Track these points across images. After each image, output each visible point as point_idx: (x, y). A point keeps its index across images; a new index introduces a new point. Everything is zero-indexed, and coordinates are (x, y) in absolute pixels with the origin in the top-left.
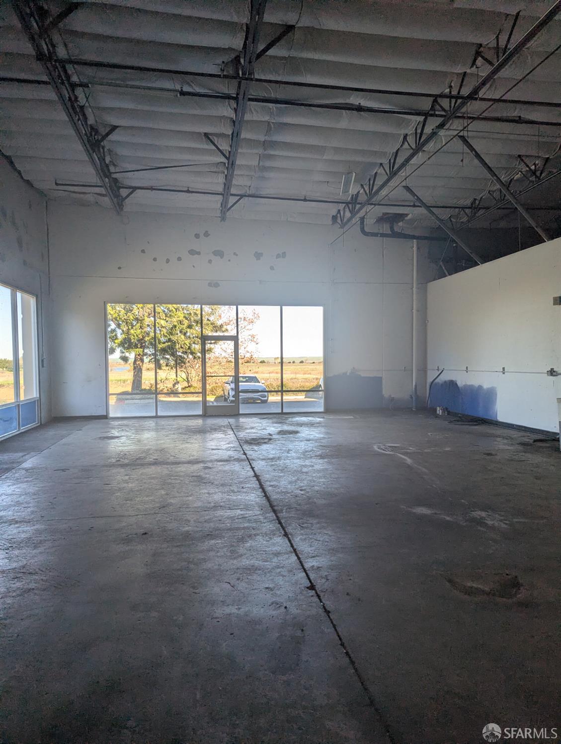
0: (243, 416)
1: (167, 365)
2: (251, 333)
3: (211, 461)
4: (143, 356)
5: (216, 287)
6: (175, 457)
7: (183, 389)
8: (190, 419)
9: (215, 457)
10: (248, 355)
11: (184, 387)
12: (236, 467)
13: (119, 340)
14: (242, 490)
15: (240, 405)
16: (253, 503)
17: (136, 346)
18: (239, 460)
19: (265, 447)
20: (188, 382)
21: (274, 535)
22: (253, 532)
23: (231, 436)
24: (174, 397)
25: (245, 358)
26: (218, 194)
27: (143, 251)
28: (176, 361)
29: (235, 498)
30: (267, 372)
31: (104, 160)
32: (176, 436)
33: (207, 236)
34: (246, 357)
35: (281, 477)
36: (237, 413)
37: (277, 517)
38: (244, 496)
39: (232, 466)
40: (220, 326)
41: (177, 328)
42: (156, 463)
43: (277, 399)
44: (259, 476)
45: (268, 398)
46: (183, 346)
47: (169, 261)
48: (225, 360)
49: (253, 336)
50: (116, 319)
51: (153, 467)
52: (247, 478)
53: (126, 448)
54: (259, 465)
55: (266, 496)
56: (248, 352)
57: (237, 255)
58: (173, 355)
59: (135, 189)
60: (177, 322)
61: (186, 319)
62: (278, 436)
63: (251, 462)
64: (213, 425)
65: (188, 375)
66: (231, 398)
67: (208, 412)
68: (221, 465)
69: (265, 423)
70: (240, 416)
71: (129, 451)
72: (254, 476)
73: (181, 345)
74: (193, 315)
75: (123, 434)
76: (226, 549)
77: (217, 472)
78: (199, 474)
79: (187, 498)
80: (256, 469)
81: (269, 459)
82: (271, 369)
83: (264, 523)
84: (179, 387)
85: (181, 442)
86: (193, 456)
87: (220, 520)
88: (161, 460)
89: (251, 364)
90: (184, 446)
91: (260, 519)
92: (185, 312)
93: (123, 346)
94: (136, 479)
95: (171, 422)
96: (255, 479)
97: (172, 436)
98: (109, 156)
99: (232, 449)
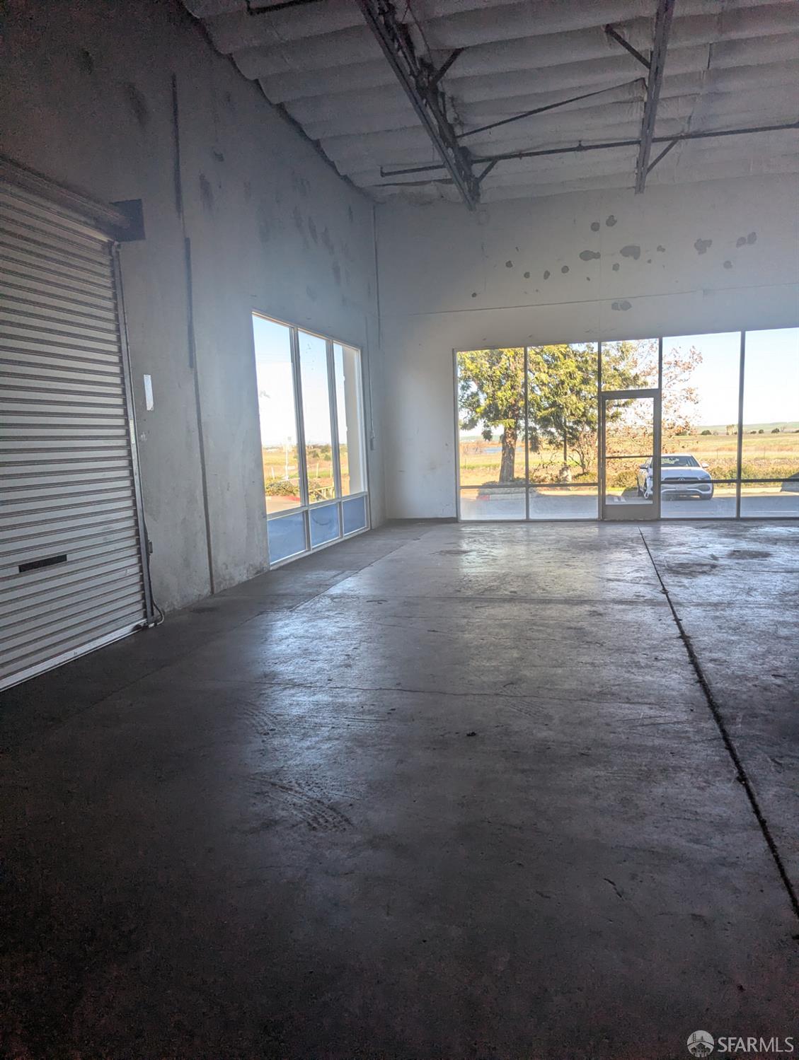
0: (666, 523)
1: (550, 443)
2: (685, 385)
3: (604, 602)
4: (515, 429)
5: (626, 309)
6: (544, 590)
7: (575, 477)
8: (577, 526)
9: (612, 595)
10: (680, 423)
11: (576, 474)
12: (647, 615)
13: (482, 408)
14: (655, 663)
15: (662, 502)
16: (674, 693)
17: (506, 416)
18: (652, 603)
19: (702, 580)
20: (583, 466)
21: (717, 774)
22: (673, 761)
23: (643, 557)
24: (562, 489)
25: (675, 427)
26: (632, 143)
27: (509, 264)
28: (565, 436)
29: (641, 678)
30: (713, 448)
31: (444, 116)
32: (551, 554)
33: (613, 225)
34: (677, 424)
35: (731, 643)
36: (656, 517)
37: (723, 731)
38: (658, 677)
39: (640, 615)
40: (634, 377)
41: (566, 384)
42: (512, 599)
43: (729, 494)
44: (689, 637)
45: (713, 491)
46: (574, 413)
47: (549, 274)
48: (641, 432)
49: (690, 391)
50: (476, 376)
51: (507, 606)
52: (665, 639)
53: (473, 570)
54: (690, 616)
55: (701, 681)
56: (680, 417)
57: (663, 250)
58: (559, 426)
59: (493, 160)
60: (565, 374)
61: (580, 369)
62: (729, 560)
63: (675, 608)
64: (615, 536)
65: (583, 457)
66: (650, 492)
67: (608, 515)
68: (620, 611)
69: (704, 535)
70: (662, 523)
71: (477, 576)
72: (680, 637)
73: (571, 411)
74: (590, 362)
75: (473, 548)
76: (614, 793)
77: (612, 623)
78: (579, 624)
79: (553, 671)
80: (683, 623)
81: (710, 604)
82: (720, 444)
83: (695, 742)
84: (569, 475)
85: (559, 565)
86: (573, 590)
87: (608, 725)
88: (523, 594)
89: (687, 437)
90: (562, 571)
91: (687, 732)
92: (579, 359)
93: (488, 417)
94: (478, 626)
95: (547, 529)
96: (681, 642)
97: (546, 554)
98: (452, 110)
99: (642, 581)
